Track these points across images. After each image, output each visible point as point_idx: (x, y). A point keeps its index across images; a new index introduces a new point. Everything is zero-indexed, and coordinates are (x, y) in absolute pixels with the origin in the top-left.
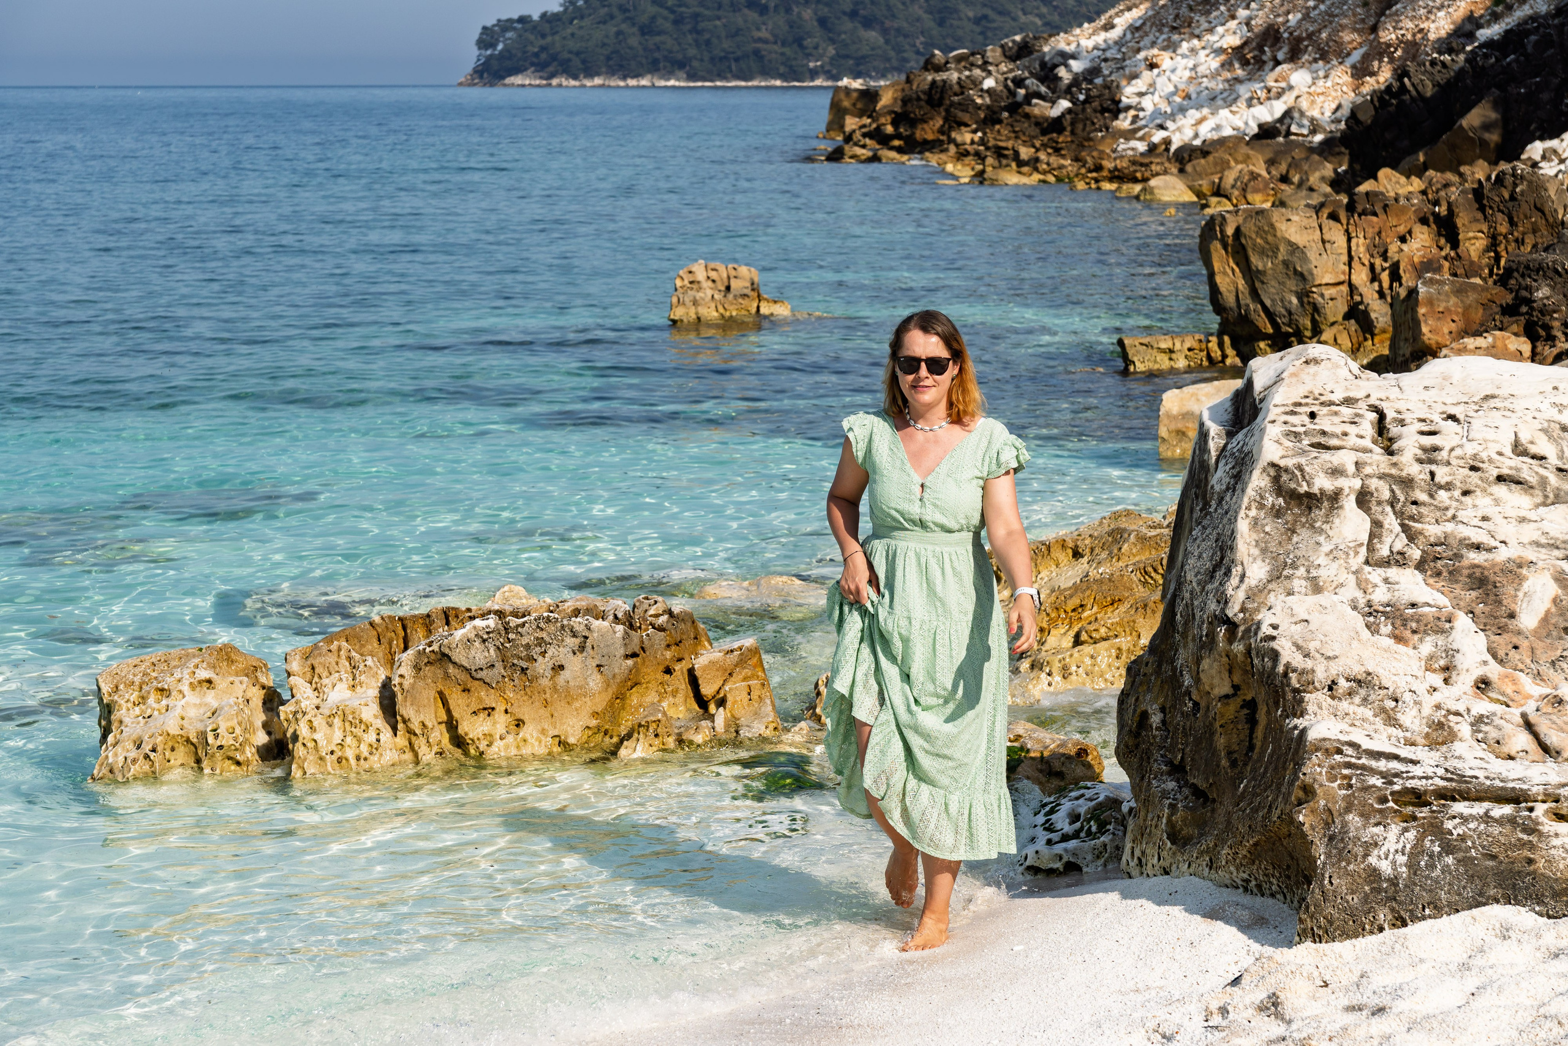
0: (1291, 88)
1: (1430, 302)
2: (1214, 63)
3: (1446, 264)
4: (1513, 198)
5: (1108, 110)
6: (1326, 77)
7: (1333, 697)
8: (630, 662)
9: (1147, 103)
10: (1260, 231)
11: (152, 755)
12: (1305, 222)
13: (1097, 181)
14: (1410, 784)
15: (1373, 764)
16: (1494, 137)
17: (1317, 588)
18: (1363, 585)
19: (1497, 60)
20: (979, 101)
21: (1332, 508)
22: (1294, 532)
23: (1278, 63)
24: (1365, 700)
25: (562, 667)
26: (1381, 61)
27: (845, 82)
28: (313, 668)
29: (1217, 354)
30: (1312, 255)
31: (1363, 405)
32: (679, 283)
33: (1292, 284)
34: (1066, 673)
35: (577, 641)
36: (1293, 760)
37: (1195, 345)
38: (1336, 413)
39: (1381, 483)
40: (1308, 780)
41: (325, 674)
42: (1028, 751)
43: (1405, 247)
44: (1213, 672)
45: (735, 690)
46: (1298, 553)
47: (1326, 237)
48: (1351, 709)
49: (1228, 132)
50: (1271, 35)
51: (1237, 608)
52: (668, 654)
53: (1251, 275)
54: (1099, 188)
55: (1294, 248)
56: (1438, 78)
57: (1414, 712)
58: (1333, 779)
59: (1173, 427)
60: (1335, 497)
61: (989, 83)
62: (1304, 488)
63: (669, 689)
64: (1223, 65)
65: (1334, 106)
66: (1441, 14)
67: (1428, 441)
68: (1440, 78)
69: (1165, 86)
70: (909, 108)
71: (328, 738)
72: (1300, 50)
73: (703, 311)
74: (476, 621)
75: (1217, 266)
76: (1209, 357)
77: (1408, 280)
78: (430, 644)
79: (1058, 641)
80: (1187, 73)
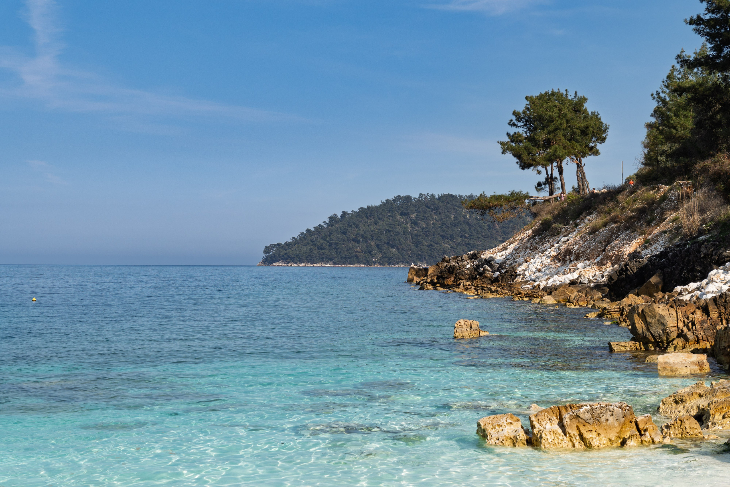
0: (578, 269)
2: (549, 261)
3: (709, 321)
4: (725, 302)
6: (589, 265)
8: (623, 419)
9: (527, 273)
10: (650, 311)
12: (664, 308)
13: (521, 298)
16: (660, 285)
19: (659, 261)
20: (466, 272)
23: (571, 261)
25: (608, 420)
26: (607, 261)
27: (413, 265)
28: (538, 420)
29: (638, 347)
30: (666, 318)
32: (456, 326)
33: (660, 327)
35: (611, 413)
37: (632, 345)
41: (542, 421)
43: (694, 316)
45: (648, 427)
49: (558, 283)
50: (568, 252)
52: (631, 417)
53: (647, 324)
54: (523, 300)
55: (661, 316)
59: (662, 366)
61: (468, 266)
63: (631, 427)
64: (551, 261)
65: (593, 274)
66: (627, 246)
68: (639, 266)
69: (533, 268)
70: (442, 274)
71: (550, 438)
72: (579, 257)
73: (464, 334)
74: (585, 407)
75: (636, 321)
76: (636, 348)
77: (698, 326)
78: (573, 413)
79: (718, 417)
80: (539, 264)
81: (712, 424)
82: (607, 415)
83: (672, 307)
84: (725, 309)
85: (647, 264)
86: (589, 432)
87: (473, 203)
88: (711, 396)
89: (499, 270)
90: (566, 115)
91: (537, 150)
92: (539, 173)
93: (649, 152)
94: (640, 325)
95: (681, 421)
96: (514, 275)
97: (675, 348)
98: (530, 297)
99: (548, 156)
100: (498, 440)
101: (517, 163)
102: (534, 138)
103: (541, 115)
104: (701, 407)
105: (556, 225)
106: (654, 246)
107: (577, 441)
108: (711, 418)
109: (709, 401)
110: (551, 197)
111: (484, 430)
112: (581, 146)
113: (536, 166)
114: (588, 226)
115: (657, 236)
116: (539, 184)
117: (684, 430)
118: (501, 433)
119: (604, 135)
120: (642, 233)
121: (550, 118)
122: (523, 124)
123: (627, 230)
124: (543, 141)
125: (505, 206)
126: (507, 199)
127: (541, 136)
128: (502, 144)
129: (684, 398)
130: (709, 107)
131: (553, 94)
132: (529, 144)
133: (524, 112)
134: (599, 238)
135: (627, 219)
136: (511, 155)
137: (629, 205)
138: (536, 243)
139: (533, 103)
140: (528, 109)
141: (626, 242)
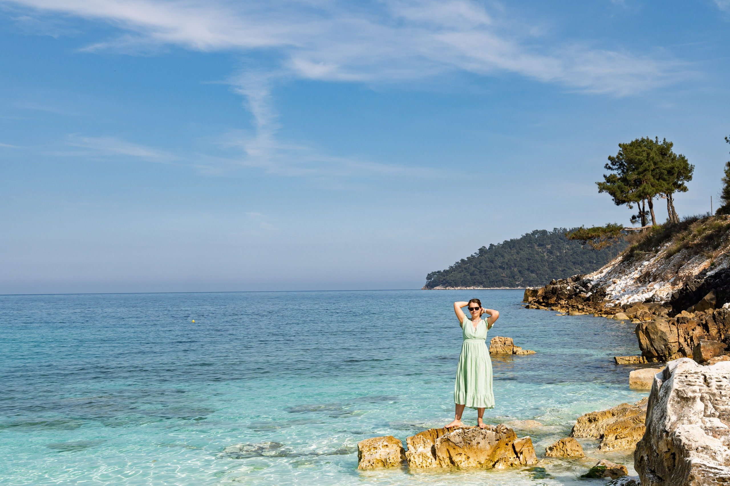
0: (654, 289)
1: (704, 347)
2: (632, 282)
3: (706, 337)
4: (724, 319)
5: (602, 295)
6: (664, 285)
7: (697, 452)
8: (497, 442)
9: (613, 293)
10: (653, 328)
11: (373, 464)
12: (665, 325)
13: (601, 314)
14: (721, 476)
15: (710, 470)
16: (714, 302)
17: (690, 423)
18: (703, 422)
19: (714, 281)
20: (566, 293)
21: (693, 401)
22: (683, 407)
23: (650, 282)
24: (707, 453)
25: (479, 443)
26: (679, 281)
27: (528, 288)
28: (414, 442)
29: (642, 361)
30: (668, 334)
31: (700, 374)
32: (491, 342)
33: (662, 342)
34: (613, 447)
35: (483, 436)
36: (687, 469)
37: (636, 359)
38: (693, 376)
39: (707, 394)
40: (692, 474)
41: (417, 444)
42: (607, 467)
43: (694, 332)
44: (662, 445)
45: (525, 449)
46: (685, 413)
47: (671, 329)
48: (703, 455)
49: (637, 301)
50: (648, 274)
51: (668, 428)
52: (507, 440)
53: (651, 340)
54: (601, 316)
55: (662, 332)
56: (697, 286)
57: (721, 456)
58: (699, 474)
59: (633, 381)
60: (694, 398)
61: (569, 288)
62: (685, 396)
63: (507, 449)
64: (634, 283)
65: (667, 293)
66: (696, 268)
67: (719, 383)
69: (618, 288)
70: (547, 295)
71: (419, 461)
72: (656, 278)
73: (498, 350)
75: (641, 337)
76: (640, 362)
77: (695, 341)
78: (445, 436)
79: (611, 438)
80: (624, 285)
81: (604, 445)
82: (479, 439)
83: (673, 324)
84: (724, 325)
85: (703, 284)
86: (459, 455)
87: (575, 234)
89: (591, 290)
90: (653, 158)
91: (629, 188)
92: (631, 207)
93: (727, 187)
94: (644, 341)
95: (564, 443)
96: (604, 294)
98: (609, 313)
99: (639, 193)
101: (613, 200)
102: (626, 179)
103: (632, 159)
105: (638, 251)
106: (718, 268)
107: (445, 464)
110: (644, 227)
111: (361, 453)
112: (668, 184)
113: (628, 202)
114: (666, 252)
115: (721, 259)
116: (634, 217)
117: (565, 452)
119: (690, 174)
120: (709, 257)
121: (639, 161)
122: (617, 167)
123: (697, 255)
124: (635, 181)
125: (603, 237)
126: (603, 230)
127: (633, 176)
128: (599, 184)
129: (597, 417)
131: (643, 141)
132: (622, 184)
133: (618, 157)
134: (672, 262)
135: (697, 245)
136: (608, 194)
137: (700, 233)
138: (624, 267)
139: (626, 149)
140: (621, 154)
141: (695, 265)
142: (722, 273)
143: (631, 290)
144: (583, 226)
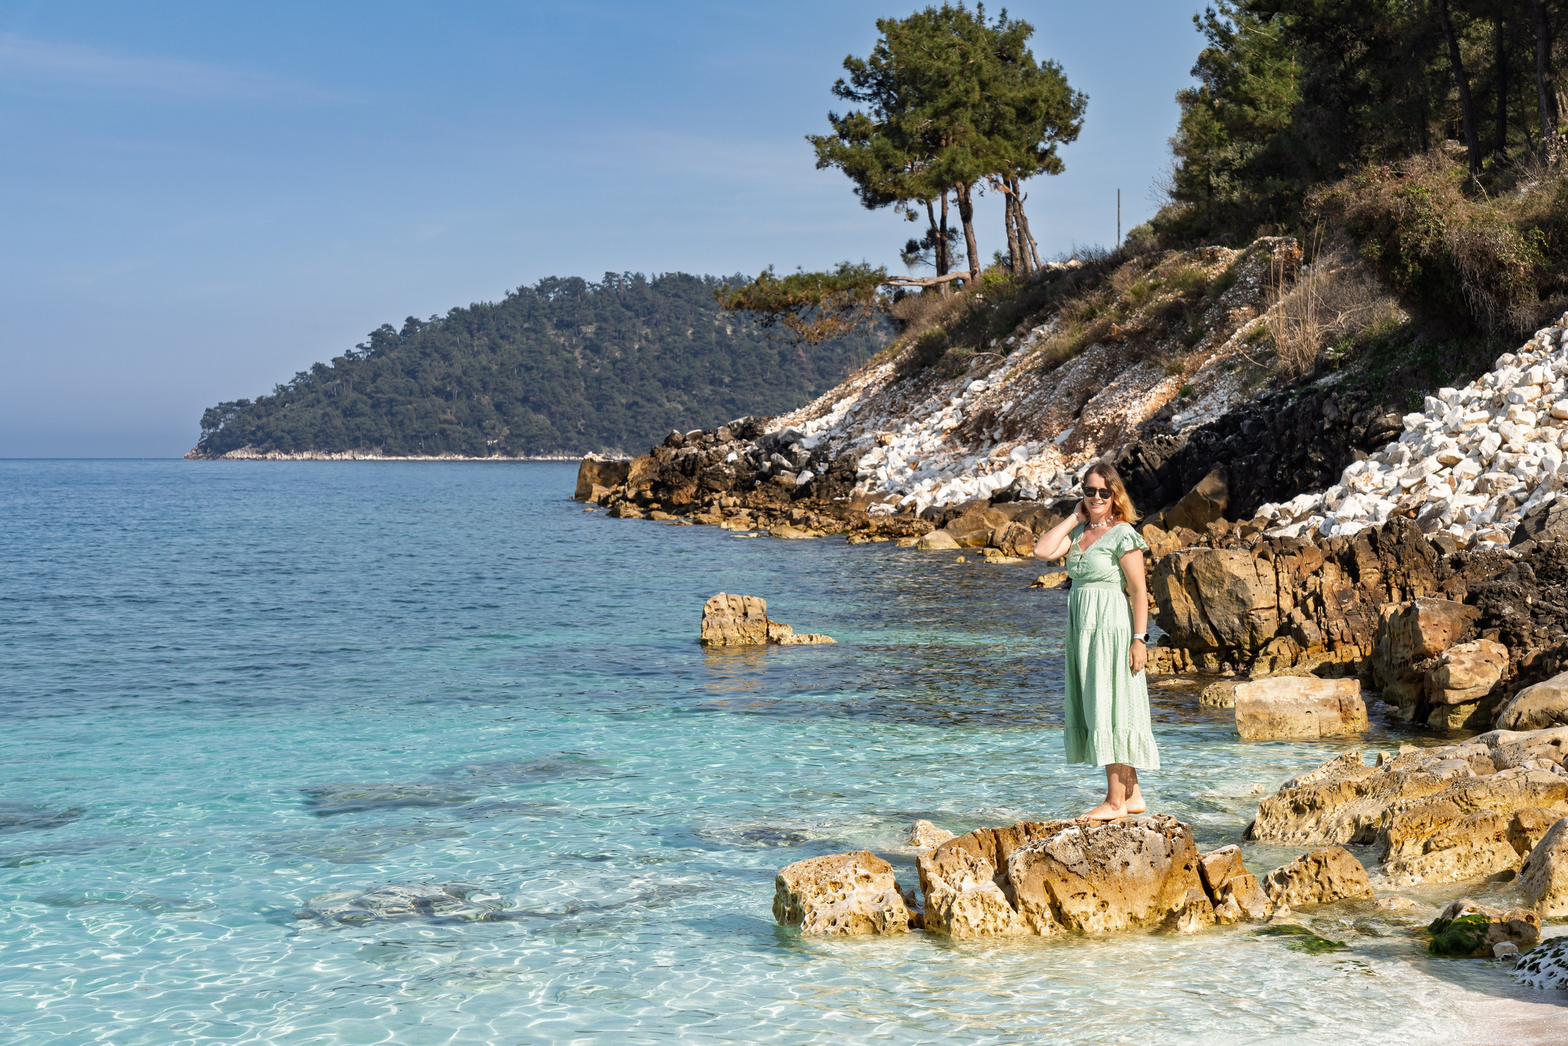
0: (1012, 461)
1: (1427, 617)
2: (938, 441)
3: (1357, 593)
4: (1399, 542)
5: (847, 479)
6: (1040, 452)
8: (1167, 860)
9: (881, 473)
10: (1209, 567)
12: (1244, 560)
13: (869, 536)
19: (1218, 439)
20: (727, 471)
23: (994, 442)
25: (1127, 864)
26: (1086, 440)
27: (590, 455)
28: (942, 866)
29: (1179, 663)
30: (1250, 585)
33: (1235, 608)
35: (1136, 844)
37: (1164, 656)
41: (951, 871)
42: (1488, 918)
43: (1320, 580)
45: (1234, 881)
47: (1260, 572)
49: (962, 498)
50: (987, 419)
52: (1187, 855)
53: (1202, 602)
55: (1236, 580)
56: (1165, 453)
59: (1246, 712)
61: (732, 457)
63: (1189, 880)
64: (945, 443)
65: (1051, 476)
66: (1136, 403)
68: (1169, 454)
69: (897, 460)
70: (666, 477)
71: (974, 915)
72: (1015, 431)
73: (728, 633)
74: (1066, 830)
75: (1173, 594)
76: (1174, 665)
77: (1330, 605)
78: (1035, 847)
79: (1411, 849)
80: (913, 450)
81: (1397, 867)
82: (1126, 852)
84: (1398, 560)
85: (1189, 447)
86: (1079, 898)
87: (745, 294)
88: (1387, 791)
89: (810, 465)
90: (980, 68)
91: (907, 158)
92: (912, 216)
93: (1186, 165)
94: (1183, 606)
95: (1319, 863)
96: (851, 478)
97: (1273, 663)
98: (892, 534)
99: (934, 172)
100: (834, 923)
101: (856, 191)
102: (899, 129)
103: (917, 69)
104: (1363, 821)
105: (957, 349)
106: (1203, 403)
107: (1045, 923)
108: (1392, 852)
109: (1383, 806)
110: (943, 278)
111: (795, 899)
112: (1017, 148)
113: (904, 199)
114: (1038, 353)
115: (1211, 377)
116: (912, 247)
117: (1327, 886)
118: (841, 906)
119: (1075, 122)
120: (1172, 371)
121: (940, 76)
122: (869, 91)
123: (1136, 363)
124: (923, 135)
125: (826, 302)
126: (830, 284)
127: (918, 122)
128: (817, 142)
129: (1319, 799)
130: (1337, 51)
131: (947, 13)
132: (886, 143)
133: (874, 61)
134: (1064, 382)
135: (1135, 336)
136: (840, 170)
137: (1141, 298)
138: (905, 397)
139: (897, 37)
140: (883, 52)
141: (1132, 393)
142: (1242, 418)
143: (939, 467)
144: (771, 267)
